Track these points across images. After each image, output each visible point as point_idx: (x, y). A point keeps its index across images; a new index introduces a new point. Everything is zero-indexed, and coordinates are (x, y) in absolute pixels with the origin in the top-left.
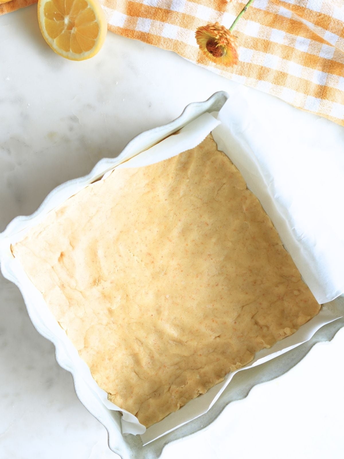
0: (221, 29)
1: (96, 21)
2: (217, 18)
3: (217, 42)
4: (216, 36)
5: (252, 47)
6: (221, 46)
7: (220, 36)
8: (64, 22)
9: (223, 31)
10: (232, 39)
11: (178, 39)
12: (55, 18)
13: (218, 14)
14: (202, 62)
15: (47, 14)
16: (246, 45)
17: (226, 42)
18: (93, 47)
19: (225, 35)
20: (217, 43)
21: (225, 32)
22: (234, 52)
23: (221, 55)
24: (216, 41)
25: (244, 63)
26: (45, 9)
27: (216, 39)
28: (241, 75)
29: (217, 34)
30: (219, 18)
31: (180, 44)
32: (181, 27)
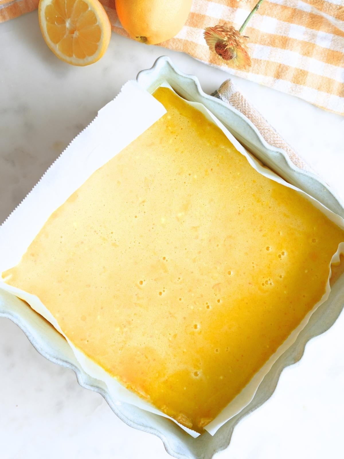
0: (229, 30)
1: (97, 24)
2: (229, 15)
3: (226, 44)
4: (225, 38)
5: (269, 44)
6: (229, 48)
7: (228, 38)
8: (65, 26)
9: (231, 32)
10: (241, 41)
11: (187, 39)
12: (56, 22)
13: (231, 11)
14: (214, 62)
15: (48, 18)
16: (263, 42)
17: (235, 44)
18: (96, 51)
19: (234, 36)
20: (225, 46)
21: (234, 33)
22: (245, 54)
23: (231, 58)
24: (224, 43)
25: (261, 60)
26: (46, 13)
27: (224, 41)
28: (258, 73)
29: (225, 35)
30: (232, 15)
31: (191, 44)
32: (191, 27)
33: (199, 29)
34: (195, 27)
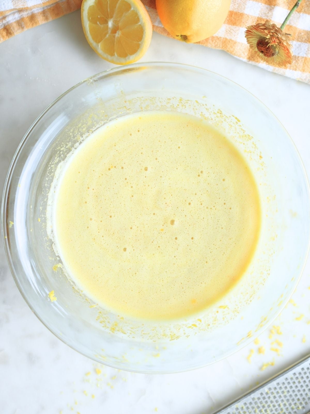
0: (271, 28)
1: (140, 23)
2: (267, 13)
3: (268, 41)
4: (267, 36)
5: (306, 41)
6: (272, 45)
7: (271, 35)
8: (108, 26)
9: (273, 30)
10: (284, 38)
11: (226, 37)
12: (99, 22)
13: (269, 9)
14: (253, 59)
15: (90, 18)
16: (299, 39)
17: (278, 41)
18: (138, 50)
19: (276, 34)
20: (267, 43)
21: (276, 30)
22: (287, 51)
23: (273, 54)
24: (266, 41)
25: (298, 57)
26: (88, 13)
27: (267, 39)
28: (296, 70)
29: (268, 33)
30: (270, 13)
31: (229, 41)
32: (229, 25)
33: (237, 27)
34: (234, 25)
